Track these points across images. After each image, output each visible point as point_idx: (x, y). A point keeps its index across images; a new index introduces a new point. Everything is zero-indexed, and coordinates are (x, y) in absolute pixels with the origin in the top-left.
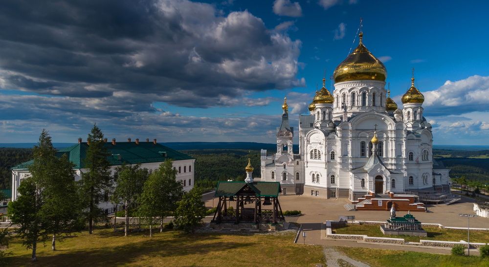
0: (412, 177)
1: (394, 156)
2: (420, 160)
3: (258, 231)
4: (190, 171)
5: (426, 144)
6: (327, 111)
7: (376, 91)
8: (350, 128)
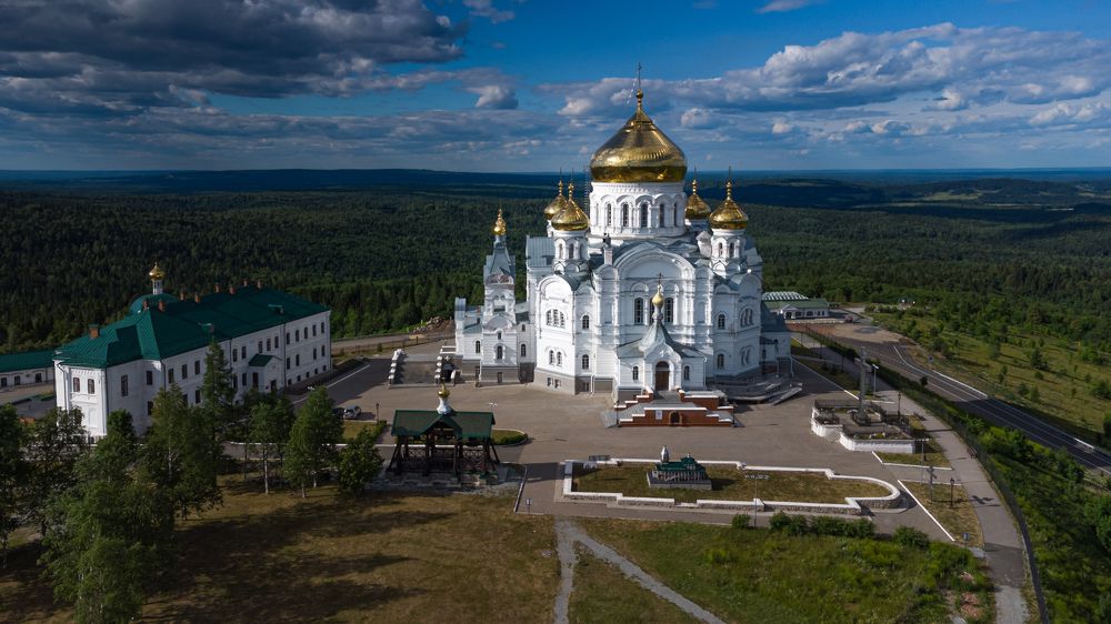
0: (722, 355)
1: (692, 323)
2: (737, 328)
3: (459, 486)
4: (323, 331)
5: (749, 297)
6: (576, 244)
7: (665, 201)
8: (617, 277)
